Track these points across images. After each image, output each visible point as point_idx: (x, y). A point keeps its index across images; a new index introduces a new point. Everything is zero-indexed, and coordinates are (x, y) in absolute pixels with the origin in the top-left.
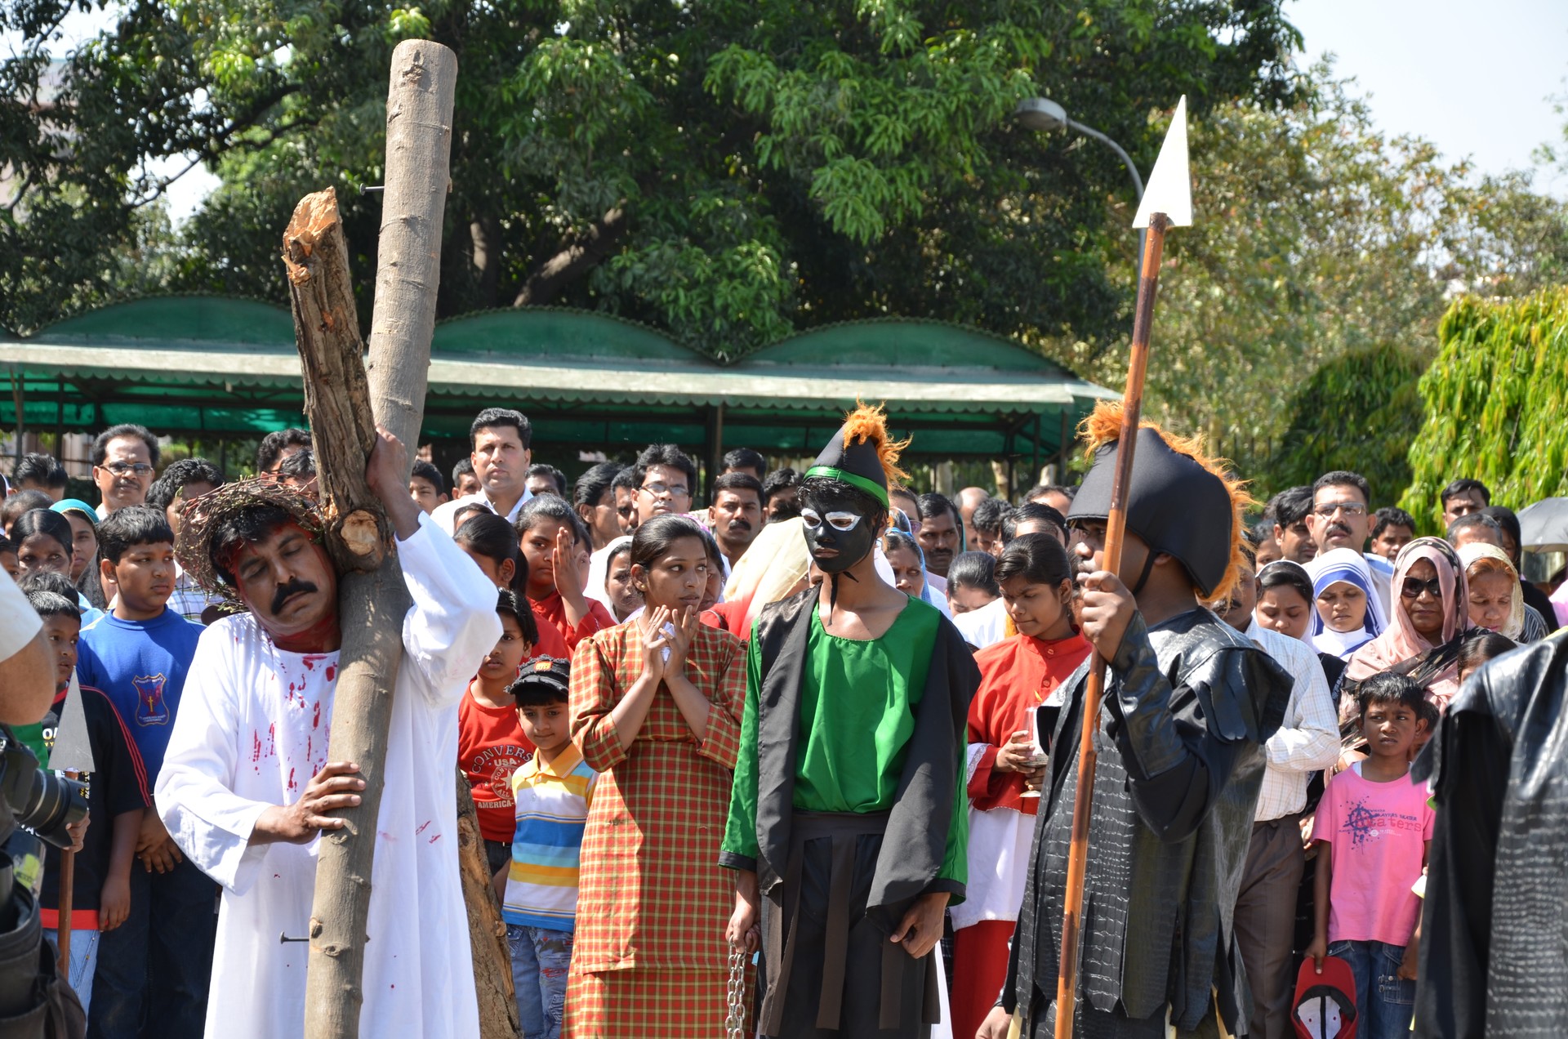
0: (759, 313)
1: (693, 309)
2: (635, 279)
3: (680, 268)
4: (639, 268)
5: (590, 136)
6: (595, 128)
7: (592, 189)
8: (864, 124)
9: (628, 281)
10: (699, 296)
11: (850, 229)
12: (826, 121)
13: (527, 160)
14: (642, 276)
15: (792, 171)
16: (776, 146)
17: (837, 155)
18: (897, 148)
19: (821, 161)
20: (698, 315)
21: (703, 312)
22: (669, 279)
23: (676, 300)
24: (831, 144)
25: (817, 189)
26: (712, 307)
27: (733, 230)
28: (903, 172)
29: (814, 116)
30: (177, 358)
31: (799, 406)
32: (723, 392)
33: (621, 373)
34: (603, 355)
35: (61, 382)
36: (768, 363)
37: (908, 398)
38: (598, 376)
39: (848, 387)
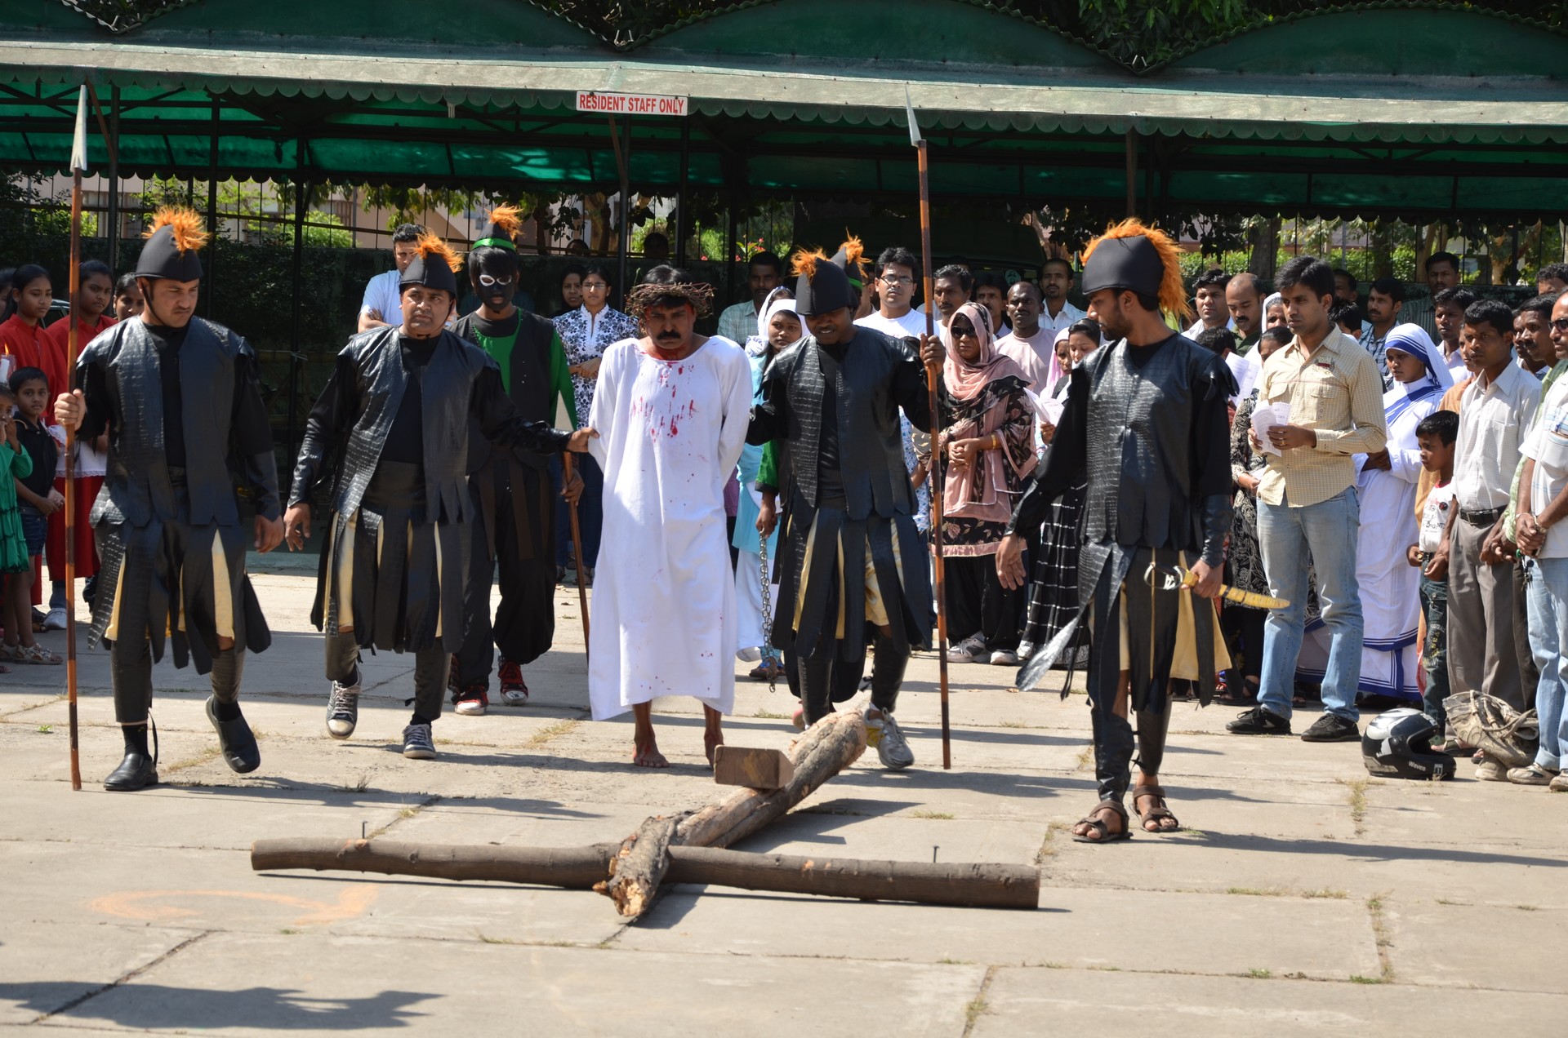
20: (1122, 4)
30: (333, 63)
31: (1247, 135)
32: (1132, 113)
33: (983, 86)
34: (962, 60)
35: (215, 106)
36: (1207, 70)
37: (1410, 121)
38: (950, 90)
39: (1324, 106)
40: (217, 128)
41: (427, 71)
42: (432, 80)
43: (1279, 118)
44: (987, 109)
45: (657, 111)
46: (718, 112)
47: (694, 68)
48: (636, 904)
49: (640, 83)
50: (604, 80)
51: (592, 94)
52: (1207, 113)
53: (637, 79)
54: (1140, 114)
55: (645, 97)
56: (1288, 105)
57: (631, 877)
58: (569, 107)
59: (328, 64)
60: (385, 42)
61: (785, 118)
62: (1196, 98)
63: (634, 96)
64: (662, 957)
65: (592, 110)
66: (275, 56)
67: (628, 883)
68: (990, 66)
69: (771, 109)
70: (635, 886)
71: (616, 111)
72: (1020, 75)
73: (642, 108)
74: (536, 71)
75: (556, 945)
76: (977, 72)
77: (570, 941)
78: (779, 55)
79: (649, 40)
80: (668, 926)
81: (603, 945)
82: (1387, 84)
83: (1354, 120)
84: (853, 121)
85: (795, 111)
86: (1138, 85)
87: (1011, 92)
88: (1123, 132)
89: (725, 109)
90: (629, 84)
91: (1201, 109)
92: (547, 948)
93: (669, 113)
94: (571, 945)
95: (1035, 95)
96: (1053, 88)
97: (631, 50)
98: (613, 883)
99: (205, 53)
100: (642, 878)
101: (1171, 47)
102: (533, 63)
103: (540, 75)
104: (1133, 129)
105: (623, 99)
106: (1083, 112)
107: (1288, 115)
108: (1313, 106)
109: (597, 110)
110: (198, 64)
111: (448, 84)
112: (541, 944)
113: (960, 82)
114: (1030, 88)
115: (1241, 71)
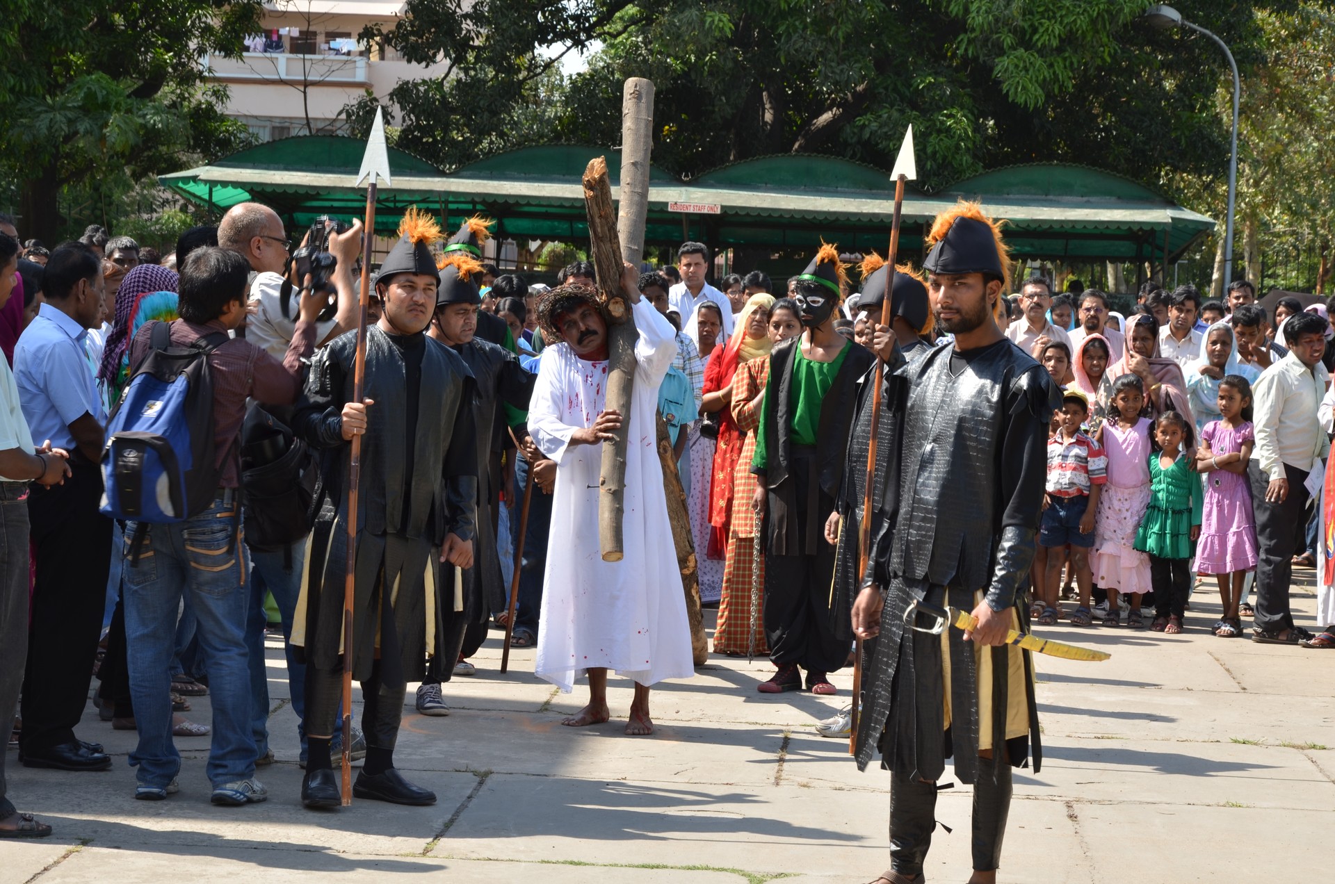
4: (874, 125)
5: (840, 34)
6: (844, 29)
7: (842, 71)
8: (1032, 26)
9: (866, 135)
11: (1021, 100)
12: (1005, 24)
13: (796, 50)
14: (876, 131)
15: (981, 59)
16: (970, 42)
17: (1013, 48)
18: (1055, 43)
19: (1001, 52)
22: (895, 133)
24: (1008, 40)
25: (998, 72)
26: (925, 153)
27: (941, 99)
28: (1059, 60)
29: (997, 20)
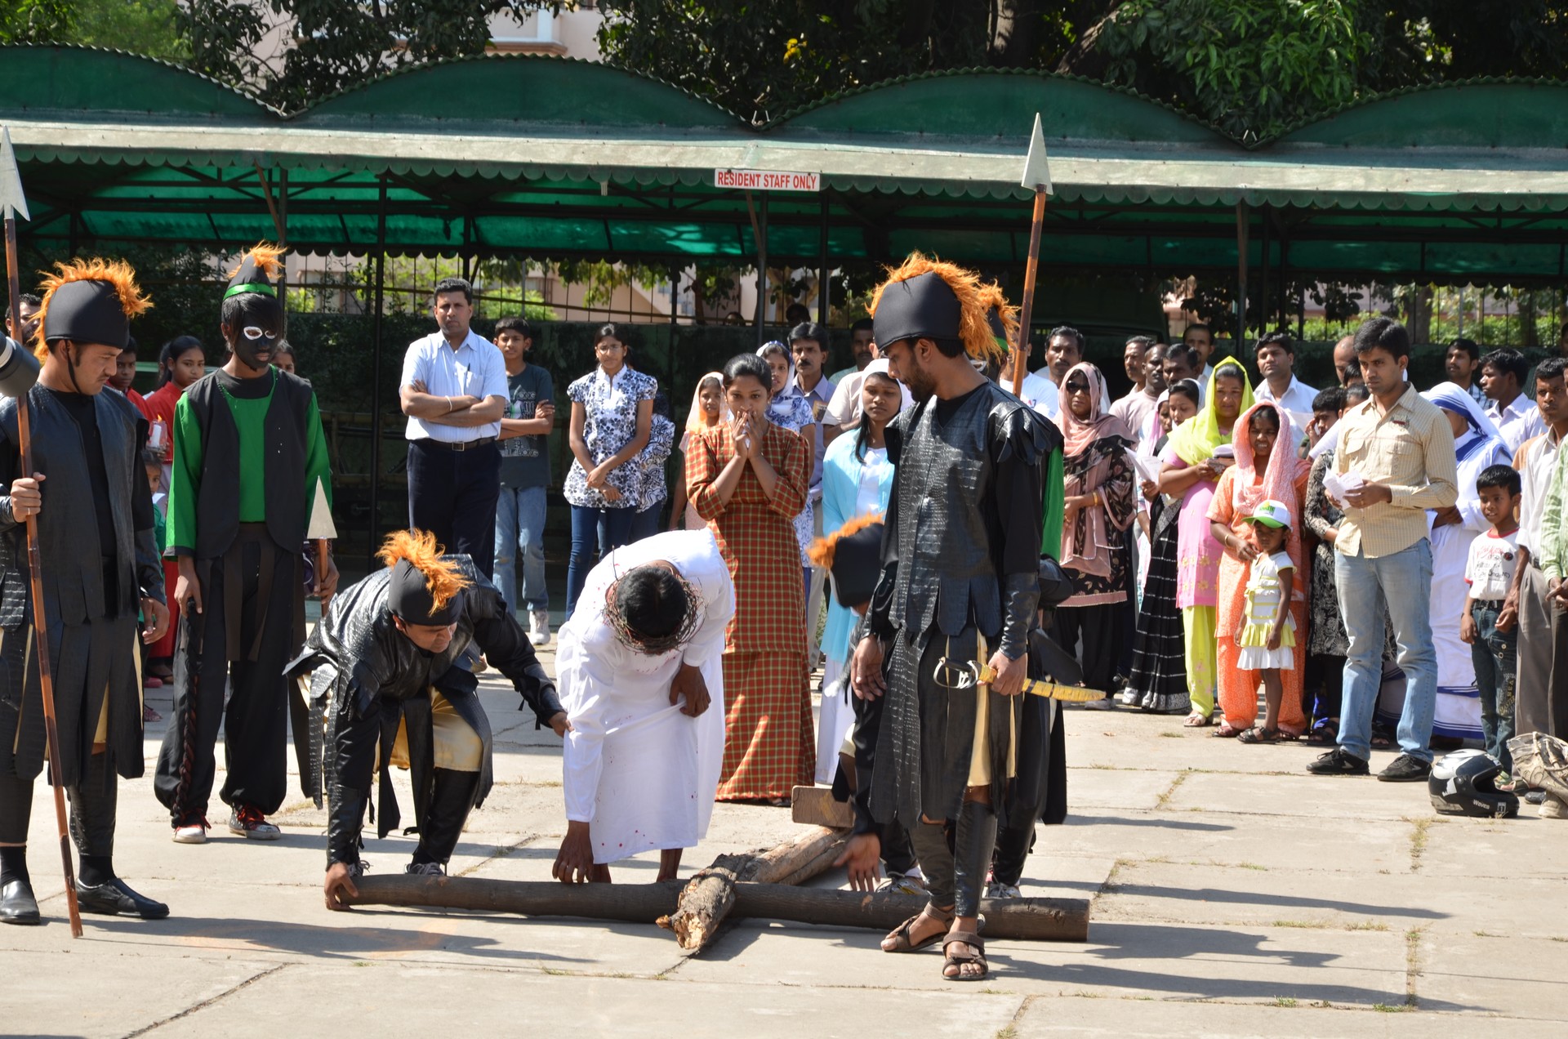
0: (1324, 80)
1: (1229, 73)
2: (1150, 35)
3: (1215, 19)
9: (1141, 37)
10: (1238, 57)
14: (1159, 29)
20: (1237, 82)
21: (1244, 77)
22: (1196, 32)
23: (1206, 61)
26: (1259, 72)
30: (486, 144)
31: (1351, 205)
32: (1241, 185)
33: (1101, 161)
34: (1082, 137)
35: (382, 187)
36: (1314, 144)
37: (1507, 191)
38: (1069, 165)
39: (1425, 177)
40: (385, 207)
41: (574, 151)
42: (579, 160)
43: (1381, 189)
44: (1104, 183)
45: (791, 187)
46: (848, 188)
47: (827, 146)
48: (696, 936)
49: (775, 160)
50: (741, 157)
51: (729, 171)
52: (1313, 185)
53: (772, 156)
54: (1249, 186)
55: (780, 174)
56: (1391, 176)
57: (692, 911)
58: (708, 184)
59: (481, 145)
60: (536, 124)
61: (912, 193)
62: (1303, 171)
63: (769, 173)
64: (714, 987)
65: (729, 186)
66: (432, 138)
67: (689, 917)
68: (1108, 142)
69: (899, 184)
70: (696, 920)
71: (752, 187)
72: (1137, 150)
73: (777, 184)
74: (677, 150)
75: (614, 976)
76: (1095, 147)
77: (628, 973)
78: (908, 133)
79: (785, 120)
80: (727, 958)
81: (660, 977)
82: (1486, 156)
83: (1453, 190)
84: (976, 195)
85: (921, 185)
86: (1249, 159)
87: (1127, 166)
88: (1233, 204)
89: (856, 185)
90: (764, 161)
91: (1308, 181)
92: (605, 979)
93: (802, 189)
94: (629, 977)
95: (1150, 169)
96: (1168, 162)
97: (768, 129)
98: (675, 917)
99: (367, 136)
100: (703, 912)
101: (1284, 122)
102: (675, 143)
103: (681, 154)
104: (1243, 201)
105: (758, 176)
106: (1195, 185)
107: (1391, 186)
108: (1415, 177)
109: (734, 186)
110: (359, 146)
111: (594, 163)
112: (601, 976)
113: (1079, 156)
114: (1145, 163)
115: (1347, 145)
